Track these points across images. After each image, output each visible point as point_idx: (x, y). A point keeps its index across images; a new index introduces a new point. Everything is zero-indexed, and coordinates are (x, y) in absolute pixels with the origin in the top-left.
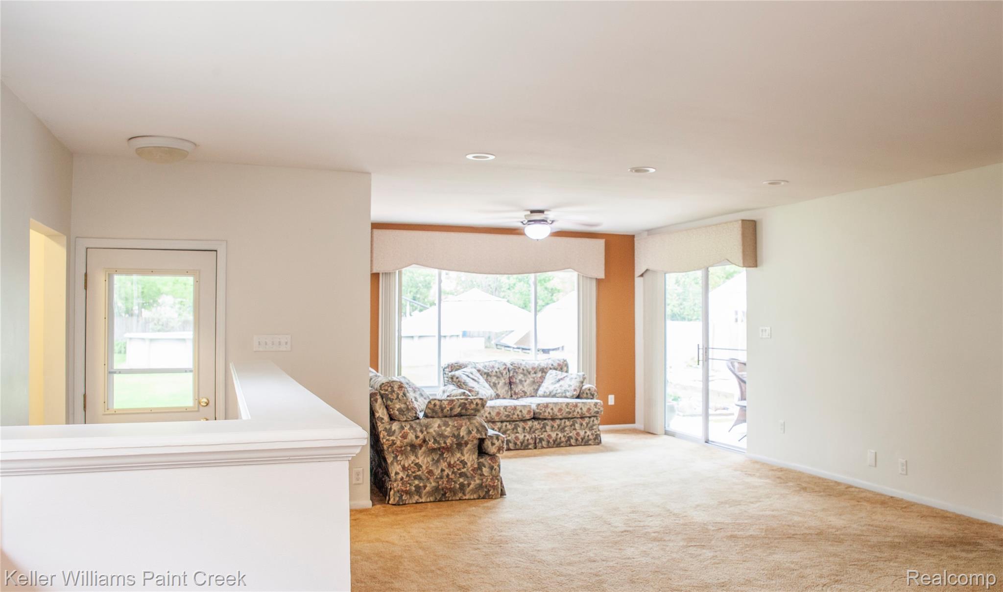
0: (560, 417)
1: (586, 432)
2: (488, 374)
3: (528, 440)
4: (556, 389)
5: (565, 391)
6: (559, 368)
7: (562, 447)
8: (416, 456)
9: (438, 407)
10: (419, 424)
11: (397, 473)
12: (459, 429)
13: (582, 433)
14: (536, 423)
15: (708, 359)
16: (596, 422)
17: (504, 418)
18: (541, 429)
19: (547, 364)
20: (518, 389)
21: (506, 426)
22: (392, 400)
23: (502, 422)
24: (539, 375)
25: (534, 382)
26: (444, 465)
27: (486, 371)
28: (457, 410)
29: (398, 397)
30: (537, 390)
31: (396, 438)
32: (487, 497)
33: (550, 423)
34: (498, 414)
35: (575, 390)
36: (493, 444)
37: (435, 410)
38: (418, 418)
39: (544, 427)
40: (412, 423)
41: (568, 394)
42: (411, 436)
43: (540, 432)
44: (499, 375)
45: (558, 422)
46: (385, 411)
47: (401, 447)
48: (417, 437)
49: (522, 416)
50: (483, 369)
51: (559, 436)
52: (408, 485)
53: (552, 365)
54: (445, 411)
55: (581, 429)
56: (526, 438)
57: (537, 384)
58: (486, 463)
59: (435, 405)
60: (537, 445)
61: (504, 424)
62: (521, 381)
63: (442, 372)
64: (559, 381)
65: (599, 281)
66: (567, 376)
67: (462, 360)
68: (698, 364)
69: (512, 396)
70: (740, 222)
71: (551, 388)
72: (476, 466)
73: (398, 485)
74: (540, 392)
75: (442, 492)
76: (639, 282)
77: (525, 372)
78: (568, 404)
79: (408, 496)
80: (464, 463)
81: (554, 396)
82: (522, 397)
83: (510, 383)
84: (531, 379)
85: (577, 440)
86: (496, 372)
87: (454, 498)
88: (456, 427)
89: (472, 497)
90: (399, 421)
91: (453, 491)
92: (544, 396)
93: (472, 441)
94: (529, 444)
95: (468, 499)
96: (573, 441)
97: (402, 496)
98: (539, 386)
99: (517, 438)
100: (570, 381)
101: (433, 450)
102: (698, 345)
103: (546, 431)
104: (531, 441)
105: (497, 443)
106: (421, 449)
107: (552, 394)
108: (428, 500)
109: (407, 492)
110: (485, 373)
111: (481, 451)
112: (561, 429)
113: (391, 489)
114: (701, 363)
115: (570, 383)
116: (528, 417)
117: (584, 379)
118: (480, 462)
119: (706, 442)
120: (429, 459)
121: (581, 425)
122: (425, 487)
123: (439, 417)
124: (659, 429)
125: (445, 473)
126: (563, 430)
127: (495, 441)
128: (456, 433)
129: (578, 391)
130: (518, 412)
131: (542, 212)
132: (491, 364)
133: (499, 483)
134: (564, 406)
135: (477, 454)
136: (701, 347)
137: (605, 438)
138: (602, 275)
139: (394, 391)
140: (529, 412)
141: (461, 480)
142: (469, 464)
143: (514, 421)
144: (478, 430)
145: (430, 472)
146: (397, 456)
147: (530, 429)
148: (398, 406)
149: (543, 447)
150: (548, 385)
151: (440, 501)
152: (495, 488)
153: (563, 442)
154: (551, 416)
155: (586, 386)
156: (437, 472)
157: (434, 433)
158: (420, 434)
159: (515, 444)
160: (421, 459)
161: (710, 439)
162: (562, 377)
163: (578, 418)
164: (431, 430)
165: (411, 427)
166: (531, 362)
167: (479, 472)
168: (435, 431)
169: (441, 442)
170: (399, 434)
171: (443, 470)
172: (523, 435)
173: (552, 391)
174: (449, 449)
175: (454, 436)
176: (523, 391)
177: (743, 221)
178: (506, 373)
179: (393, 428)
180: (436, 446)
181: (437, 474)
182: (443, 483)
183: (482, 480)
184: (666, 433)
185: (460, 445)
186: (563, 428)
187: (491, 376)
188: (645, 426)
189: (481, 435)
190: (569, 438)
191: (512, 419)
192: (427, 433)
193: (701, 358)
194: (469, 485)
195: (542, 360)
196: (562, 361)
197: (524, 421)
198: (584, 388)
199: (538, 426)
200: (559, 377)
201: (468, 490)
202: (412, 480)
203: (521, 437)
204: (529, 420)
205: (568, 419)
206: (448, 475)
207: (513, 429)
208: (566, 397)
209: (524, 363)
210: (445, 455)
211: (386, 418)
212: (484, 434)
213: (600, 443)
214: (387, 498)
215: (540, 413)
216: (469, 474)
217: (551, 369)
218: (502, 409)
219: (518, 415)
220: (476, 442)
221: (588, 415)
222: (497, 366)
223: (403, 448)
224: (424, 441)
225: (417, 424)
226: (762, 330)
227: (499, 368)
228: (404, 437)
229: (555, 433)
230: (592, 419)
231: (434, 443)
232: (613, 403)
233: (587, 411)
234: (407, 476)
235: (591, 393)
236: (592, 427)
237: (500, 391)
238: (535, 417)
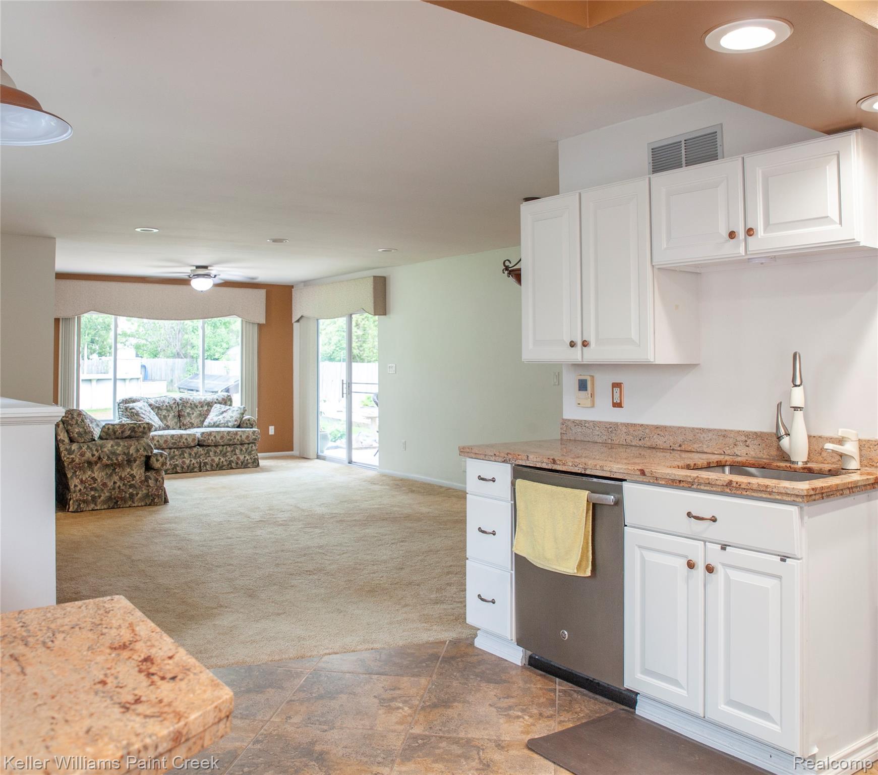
0: (222, 444)
1: (245, 457)
2: (159, 408)
3: (194, 464)
4: (219, 420)
5: (227, 422)
6: (223, 403)
7: (224, 469)
8: (93, 472)
9: (111, 430)
10: (96, 445)
11: (76, 486)
12: (129, 448)
13: (242, 458)
14: (201, 449)
15: (351, 392)
16: (254, 448)
17: (171, 445)
18: (206, 454)
19: (213, 399)
20: (187, 420)
21: (174, 452)
22: (71, 425)
23: (170, 448)
24: (206, 408)
25: (200, 415)
26: (116, 478)
27: (157, 405)
28: (128, 433)
29: (77, 423)
30: (204, 421)
31: (76, 456)
32: (152, 504)
33: (213, 449)
34: (166, 441)
35: (236, 421)
36: (157, 460)
37: (110, 433)
38: (94, 440)
39: (208, 452)
40: (89, 444)
41: (230, 424)
42: (88, 455)
43: (204, 457)
44: (169, 408)
45: (220, 448)
46: (66, 434)
48: (93, 455)
49: (188, 443)
50: (155, 404)
51: (221, 461)
52: (86, 495)
53: (217, 400)
54: (117, 433)
55: (241, 454)
56: (192, 462)
57: (204, 416)
58: (152, 476)
59: (108, 429)
60: (202, 468)
61: (173, 450)
62: (188, 414)
63: (117, 408)
64: (223, 413)
65: (260, 326)
66: (229, 409)
67: (134, 395)
68: (343, 397)
69: (180, 427)
70: (372, 278)
71: (215, 419)
72: (143, 479)
73: (77, 496)
74: (206, 423)
75: (114, 501)
76: (296, 326)
77: (193, 405)
78: (229, 432)
79: (86, 505)
80: (133, 477)
81: (218, 426)
82: (189, 428)
83: (179, 416)
84: (198, 412)
85: (237, 463)
86: (166, 406)
87: (124, 506)
88: (126, 446)
89: (140, 505)
90: (78, 442)
91: (124, 500)
92: (209, 427)
93: (140, 458)
94: (194, 468)
95: (137, 506)
96: (233, 465)
97: (80, 504)
98: (205, 418)
99: (184, 462)
100: (232, 413)
101: (107, 466)
102: (343, 380)
103: (210, 456)
104: (196, 465)
105: (161, 460)
106: (96, 465)
107: (216, 424)
108: (103, 508)
109: (84, 501)
110: (156, 407)
111: (148, 466)
112: (223, 454)
113: (70, 499)
114: (345, 395)
115: (232, 415)
116: (192, 444)
117: (245, 411)
118: (147, 475)
119: (349, 463)
120: (103, 474)
121: (241, 450)
122: (100, 497)
123: (112, 439)
124: (312, 454)
125: (117, 485)
126: (225, 455)
127: (160, 458)
128: (126, 451)
129: (239, 422)
130: (184, 440)
131: (206, 267)
132: (162, 399)
133: (163, 493)
134: (225, 434)
135: (144, 469)
136: (345, 382)
137: (262, 463)
138: (263, 321)
139: (73, 418)
140: (194, 440)
141: (131, 490)
142: (137, 477)
143: (181, 448)
144: (145, 449)
145: (105, 485)
146: (76, 472)
147: (196, 455)
148: (77, 430)
149: (207, 470)
150: (212, 417)
151: (113, 508)
152: (159, 496)
153: (225, 465)
154: (214, 443)
155: (246, 417)
156: (110, 484)
157: (108, 452)
158: (96, 453)
159: (183, 468)
160: (96, 473)
161: (354, 460)
162: (225, 410)
163: (238, 444)
164: (105, 450)
165: (88, 446)
166: (198, 397)
167: (146, 483)
168: (108, 450)
169: (113, 459)
170: (78, 453)
171: (115, 483)
172: (189, 459)
173: (216, 422)
174: (120, 465)
175: (124, 454)
176: (190, 423)
177: (374, 277)
178: (176, 407)
179: (73, 448)
180: (109, 462)
181: (110, 486)
182: (115, 493)
183: (148, 490)
184: (318, 457)
185: (130, 461)
186: (225, 454)
187: (161, 410)
188: (300, 453)
189: (147, 452)
190: (231, 462)
191: (179, 446)
192: (102, 452)
193: (345, 392)
194: (137, 494)
195: (209, 397)
196: (226, 396)
197: (191, 447)
198: (244, 419)
199: (202, 452)
200: (223, 410)
201: (136, 498)
202: (89, 491)
203: (187, 462)
204: (195, 446)
205: (229, 445)
206: (119, 487)
207: (180, 455)
208: (228, 427)
209: (192, 398)
210: (117, 470)
211: (67, 440)
212: (149, 452)
213: (258, 465)
214: (67, 507)
215: (205, 441)
216: (137, 486)
217: (216, 403)
218: (169, 437)
219: (183, 443)
220: (143, 459)
221: (247, 442)
222: (167, 400)
223: (81, 465)
224: (99, 458)
225: (93, 444)
226: (390, 367)
227: (169, 403)
228: (82, 455)
229: (218, 457)
230: (251, 445)
231: (107, 460)
232: (273, 433)
233: (246, 439)
234: (85, 488)
235: (250, 423)
236: (250, 452)
237: (169, 422)
238: (200, 444)
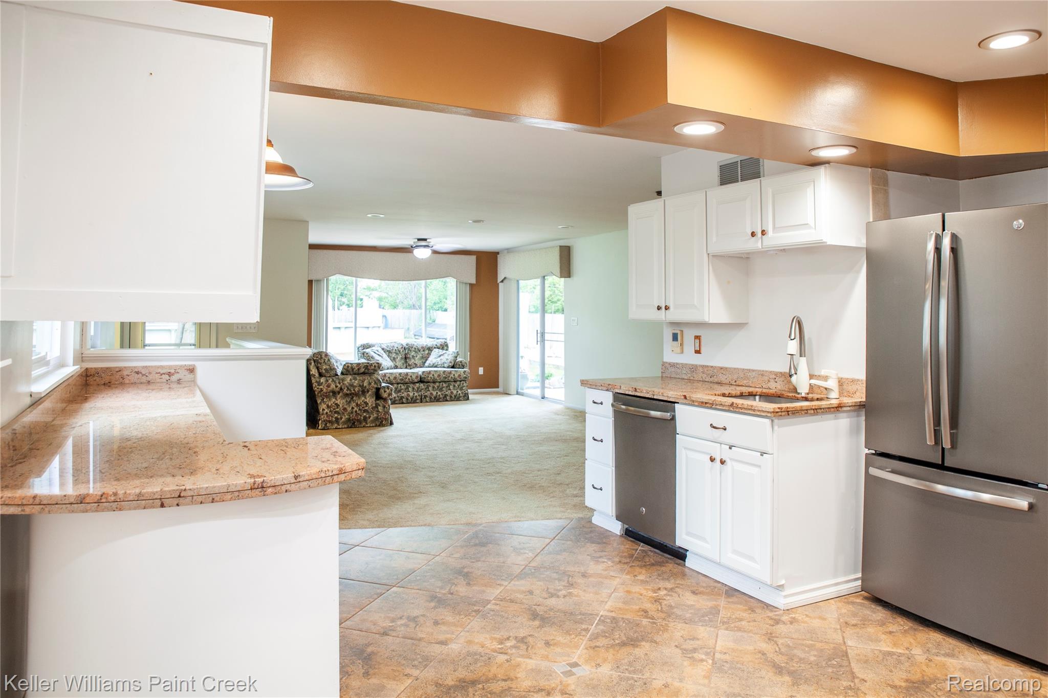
0: (439, 380)
1: (457, 392)
2: (389, 352)
3: (416, 396)
4: (437, 362)
5: (444, 363)
6: (441, 348)
7: (441, 401)
8: (336, 399)
9: (350, 368)
10: (338, 378)
11: (323, 410)
12: (363, 381)
13: (455, 392)
14: (422, 385)
15: (544, 340)
16: (465, 384)
17: (399, 381)
18: (426, 389)
19: (433, 344)
20: (411, 362)
21: (401, 386)
22: (321, 363)
23: (398, 384)
24: (427, 352)
25: (422, 357)
26: (353, 404)
27: (388, 349)
28: (362, 370)
29: (324, 361)
30: (425, 362)
31: (323, 387)
32: (381, 425)
33: (432, 385)
34: (395, 378)
35: (451, 362)
36: (385, 392)
37: (349, 370)
38: (337, 375)
39: (428, 387)
40: (334, 378)
41: (446, 365)
42: (333, 386)
43: (425, 391)
44: (398, 352)
45: (437, 384)
46: (316, 370)
47: (326, 393)
48: (336, 387)
49: (412, 379)
50: (386, 348)
51: (438, 394)
52: (331, 417)
53: (436, 345)
54: (355, 370)
55: (454, 389)
56: (415, 395)
57: (426, 358)
58: (381, 405)
59: (348, 367)
60: (423, 400)
61: (399, 385)
62: (413, 356)
63: (357, 351)
64: (440, 356)
65: (471, 285)
66: (446, 353)
67: (371, 342)
68: (537, 344)
69: (407, 367)
70: (559, 247)
71: (434, 361)
72: (374, 405)
73: (324, 417)
74: (426, 364)
75: (352, 422)
76: (501, 285)
77: (417, 350)
78: (444, 371)
79: (331, 424)
80: (366, 404)
81: (436, 367)
82: (414, 368)
83: (406, 358)
84: (421, 355)
85: (451, 397)
86: (396, 350)
87: (360, 426)
88: (361, 380)
89: (371, 425)
90: (325, 376)
91: (359, 421)
92: (429, 367)
93: (372, 389)
94: (417, 399)
95: (369, 427)
96: (448, 398)
97: (326, 424)
98: (426, 360)
99: (408, 395)
100: (447, 357)
101: (347, 395)
102: (537, 331)
103: (429, 391)
104: (418, 397)
105: (388, 391)
106: (339, 394)
107: (435, 365)
108: (343, 427)
109: (330, 422)
110: (388, 351)
111: (378, 396)
113: (319, 420)
114: (539, 343)
115: (447, 358)
116: (416, 381)
117: (458, 354)
118: (377, 403)
119: (542, 398)
120: (344, 401)
121: (454, 386)
122: (341, 418)
123: (350, 374)
124: (513, 391)
125: (355, 410)
126: (441, 390)
127: (387, 390)
128: (361, 384)
129: (453, 363)
130: (409, 377)
131: (425, 240)
132: (392, 345)
133: (389, 417)
134: (442, 373)
135: (375, 398)
136: (539, 332)
137: (471, 397)
138: (474, 281)
139: (321, 358)
140: (417, 377)
141: (365, 414)
142: (370, 404)
143: (406, 383)
144: (375, 382)
145: (345, 409)
146: (323, 399)
147: (418, 389)
148: (324, 367)
149: (427, 402)
150: (432, 359)
151: (351, 427)
152: (386, 419)
153: (441, 398)
154: (433, 380)
155: (459, 359)
156: (349, 409)
157: (347, 384)
158: (339, 385)
159: (407, 399)
160: (339, 400)
161: (546, 396)
162: (442, 353)
163: (452, 381)
164: (346, 382)
165: (333, 380)
166: (421, 343)
167: (376, 409)
168: (348, 383)
169: (351, 389)
170: (325, 384)
171: (353, 408)
172: (413, 393)
173: (435, 363)
174: (357, 395)
175: (360, 386)
176: (414, 364)
177: (560, 246)
178: (403, 351)
179: (322, 381)
180: (348, 392)
182: (353, 416)
183: (378, 414)
184: (518, 393)
185: (364, 392)
187: (391, 353)
188: (504, 389)
189: (378, 385)
190: (446, 396)
191: (405, 382)
192: (343, 384)
193: (539, 340)
194: (370, 417)
195: (430, 343)
196: (443, 342)
197: (414, 383)
198: (457, 361)
199: (423, 387)
200: (441, 353)
201: (369, 420)
202: (333, 414)
203: (411, 394)
204: (417, 383)
205: (445, 382)
206: (356, 411)
207: (406, 389)
208: (444, 367)
209: (416, 344)
210: (354, 399)
211: (317, 375)
212: (379, 385)
213: (468, 399)
214: (317, 425)
215: (425, 378)
216: (370, 411)
217: (435, 348)
218: (398, 375)
219: (409, 379)
220: (374, 390)
221: (459, 380)
222: (396, 345)
223: (328, 394)
224: (341, 389)
225: (337, 378)
226: (573, 320)
227: (397, 348)
228: (328, 386)
229: (436, 392)
230: (462, 382)
231: (347, 390)
232: (482, 373)
233: (458, 377)
234: (330, 411)
235: (462, 365)
236: (462, 388)
237: (398, 363)
238: (421, 381)
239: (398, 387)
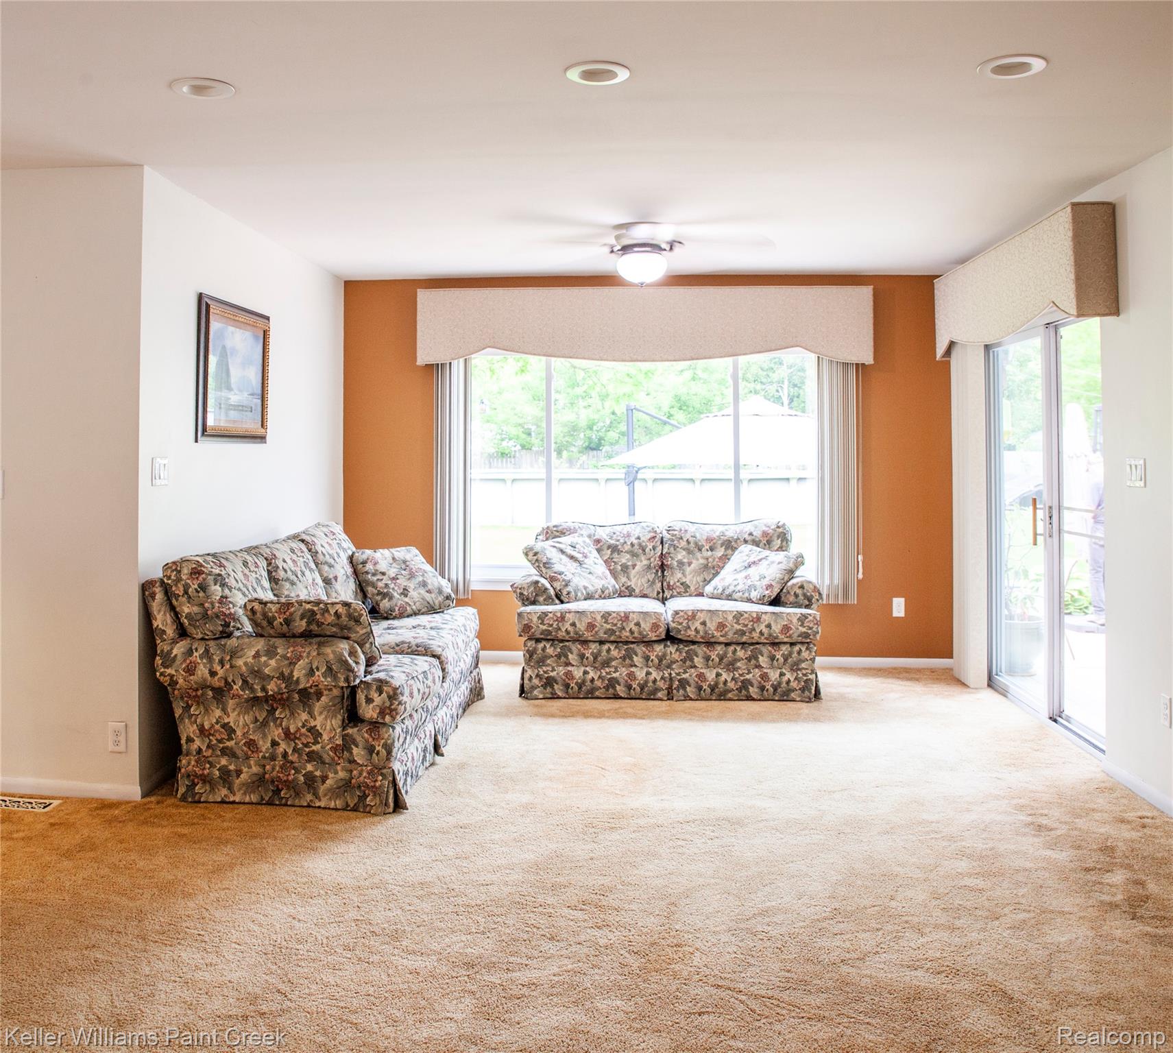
0: (722, 640)
1: (782, 674)
2: (614, 549)
3: (655, 681)
4: (736, 583)
5: (752, 587)
6: (765, 543)
7: (730, 699)
8: (225, 711)
11: (190, 741)
12: (292, 664)
13: (774, 675)
14: (672, 649)
16: (805, 654)
17: (602, 635)
18: (684, 661)
20: (674, 578)
21: (609, 651)
23: (602, 642)
24: (720, 552)
25: (706, 567)
26: (276, 733)
27: (612, 542)
28: (301, 625)
30: (708, 583)
31: (176, 671)
32: (361, 807)
33: (701, 650)
34: (591, 626)
35: (770, 586)
37: (267, 622)
39: (689, 657)
40: (212, 643)
43: (681, 667)
44: (638, 550)
45: (720, 649)
46: (169, 618)
47: (197, 690)
48: (213, 674)
49: (640, 633)
50: (607, 538)
51: (722, 679)
52: (208, 766)
53: (751, 534)
55: (772, 667)
57: (711, 570)
58: (359, 739)
60: (675, 691)
61: (606, 647)
62: (681, 563)
64: (752, 566)
66: (771, 557)
68: (1036, 543)
69: (663, 592)
71: (730, 580)
72: (339, 742)
73: (189, 763)
75: (271, 788)
77: (692, 545)
79: (207, 788)
80: (315, 734)
81: (729, 597)
83: (663, 567)
84: (702, 561)
85: (762, 689)
86: (632, 545)
87: (297, 802)
88: (288, 659)
89: (332, 805)
91: (294, 789)
93: (330, 690)
94: (657, 690)
95: (325, 808)
96: (753, 691)
97: (194, 785)
98: (714, 576)
99: (631, 676)
100: (768, 569)
101: (247, 702)
103: (695, 667)
104: (661, 684)
106: (226, 697)
107: (727, 592)
108: (247, 800)
109: (205, 779)
110: (610, 547)
111: (350, 714)
112: (728, 665)
113: (180, 769)
114: (1040, 539)
115: (768, 572)
116: (653, 637)
118: (347, 735)
120: (248, 718)
121: (772, 658)
122: (240, 772)
125: (280, 750)
126: (731, 666)
128: (286, 672)
129: (777, 591)
130: (632, 625)
132: (626, 529)
133: (390, 784)
134: (733, 618)
135: (340, 717)
138: (868, 359)
140: (655, 626)
141: (309, 767)
142: (326, 738)
143: (625, 643)
144: (329, 669)
145: (251, 744)
146: (189, 708)
147: (660, 661)
148: (188, 609)
149: (687, 698)
150: (728, 577)
151: (271, 804)
152: (376, 791)
153: (731, 691)
154: (702, 637)
155: (799, 579)
156: (265, 746)
157: (244, 668)
158: (219, 668)
159: (629, 687)
160: (233, 715)
162: (760, 560)
163: (764, 644)
164: (240, 662)
165: (207, 651)
166: (709, 528)
167: (346, 755)
168: (246, 664)
169: (255, 687)
170: (181, 664)
171: (274, 744)
172: (645, 671)
173: (729, 587)
175: (282, 676)
176: (683, 585)
178: (654, 548)
181: (264, 750)
182: (273, 769)
183: (351, 771)
185: (307, 696)
186: (733, 663)
187: (619, 552)
190: (746, 684)
191: (620, 639)
192: (232, 667)
194: (324, 779)
195: (732, 529)
196: (773, 527)
197: (649, 643)
199: (676, 656)
201: (323, 789)
202: (217, 756)
203: (640, 674)
204: (658, 642)
205: (743, 644)
206: (285, 755)
207: (624, 658)
208: (749, 600)
209: (694, 529)
210: (277, 714)
211: (170, 632)
213: (816, 697)
215: (680, 631)
216: (324, 758)
217: (746, 541)
218: (599, 618)
219: (631, 632)
220: (337, 694)
221: (787, 640)
222: (637, 532)
223: (200, 693)
227: (639, 538)
228: (190, 670)
229: (715, 671)
230: (796, 648)
232: (902, 614)
233: (781, 632)
234: (208, 747)
235: (804, 595)
236: (797, 663)
237: (634, 580)
238: (670, 637)
239: (600, 652)
